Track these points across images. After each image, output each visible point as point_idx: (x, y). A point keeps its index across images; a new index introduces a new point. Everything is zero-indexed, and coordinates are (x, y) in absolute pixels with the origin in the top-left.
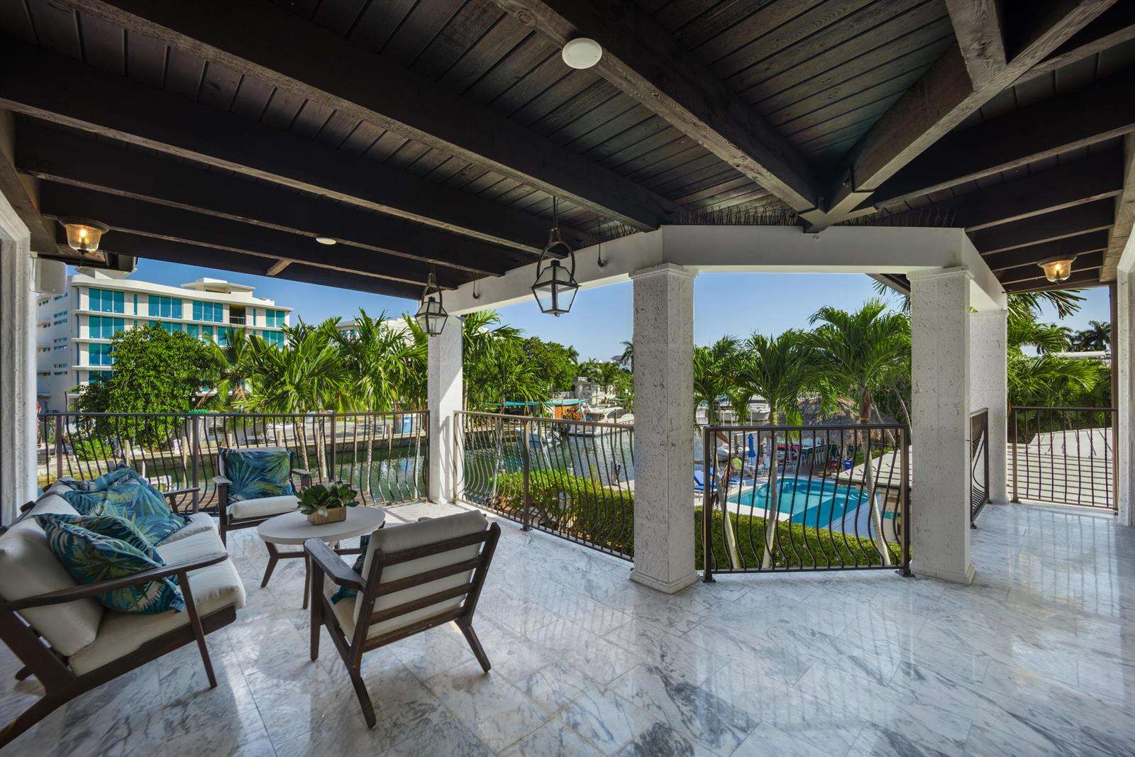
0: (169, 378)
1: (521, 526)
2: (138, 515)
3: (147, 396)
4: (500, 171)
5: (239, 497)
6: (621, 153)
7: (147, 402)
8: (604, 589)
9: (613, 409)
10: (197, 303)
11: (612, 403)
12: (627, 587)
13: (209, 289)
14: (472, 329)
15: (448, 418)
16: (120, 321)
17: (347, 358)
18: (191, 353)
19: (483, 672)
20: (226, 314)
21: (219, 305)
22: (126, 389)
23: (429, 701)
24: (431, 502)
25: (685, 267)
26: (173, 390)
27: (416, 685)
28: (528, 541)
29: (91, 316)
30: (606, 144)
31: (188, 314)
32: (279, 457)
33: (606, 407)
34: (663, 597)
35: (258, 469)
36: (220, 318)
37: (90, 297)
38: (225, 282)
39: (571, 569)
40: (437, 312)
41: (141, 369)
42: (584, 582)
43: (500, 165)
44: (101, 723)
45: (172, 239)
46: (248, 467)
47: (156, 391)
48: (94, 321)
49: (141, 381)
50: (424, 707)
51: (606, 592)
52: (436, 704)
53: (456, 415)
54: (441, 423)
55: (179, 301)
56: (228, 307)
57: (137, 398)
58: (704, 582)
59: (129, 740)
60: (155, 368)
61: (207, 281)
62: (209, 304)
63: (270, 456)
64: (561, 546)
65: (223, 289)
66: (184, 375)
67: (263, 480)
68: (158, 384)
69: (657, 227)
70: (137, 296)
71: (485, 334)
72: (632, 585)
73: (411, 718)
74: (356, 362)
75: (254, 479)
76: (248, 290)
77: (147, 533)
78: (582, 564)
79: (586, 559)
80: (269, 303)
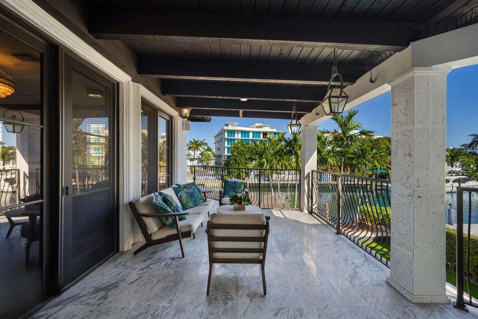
0: (244, 157)
1: (336, 231)
2: (191, 197)
3: (239, 163)
4: (299, 46)
5: (227, 196)
6: (359, 5)
7: (239, 165)
8: (362, 280)
9: (458, 177)
10: (253, 132)
11: (457, 174)
12: (380, 285)
13: (257, 127)
14: (346, 133)
15: (309, 173)
16: (234, 140)
17: (288, 148)
18: (250, 149)
19: (263, 294)
20: (262, 135)
21: (259, 132)
22: (234, 161)
23: (233, 295)
24: (301, 211)
25: (434, 67)
26: (245, 161)
27: (235, 286)
28: (335, 240)
29: (228, 139)
30: (345, 3)
31: (251, 137)
32: (241, 184)
33: (452, 176)
34: (405, 302)
35: (233, 187)
36: (260, 137)
37: (227, 133)
38: (262, 124)
39: (350, 262)
40: (295, 124)
41: (237, 155)
42: (352, 272)
43: (277, 41)
44: (157, 256)
45: (206, 109)
46: (230, 186)
47: (241, 162)
48: (228, 140)
49: (237, 158)
50: (230, 297)
51: (362, 283)
52: (235, 298)
53: (312, 172)
54: (305, 175)
55: (248, 132)
56: (262, 133)
57: (236, 164)
58: (455, 307)
59: (157, 264)
60: (241, 154)
61: (257, 124)
62: (257, 132)
63: (238, 183)
64: (353, 248)
65: (261, 127)
66: (248, 156)
67: (234, 191)
68: (241, 159)
69: (407, 45)
70: (238, 131)
71: (353, 135)
72: (385, 285)
73: (222, 299)
74: (292, 150)
75: (232, 190)
76: (268, 126)
77: (192, 203)
78: (358, 262)
79: (363, 259)
80: (275, 130)
